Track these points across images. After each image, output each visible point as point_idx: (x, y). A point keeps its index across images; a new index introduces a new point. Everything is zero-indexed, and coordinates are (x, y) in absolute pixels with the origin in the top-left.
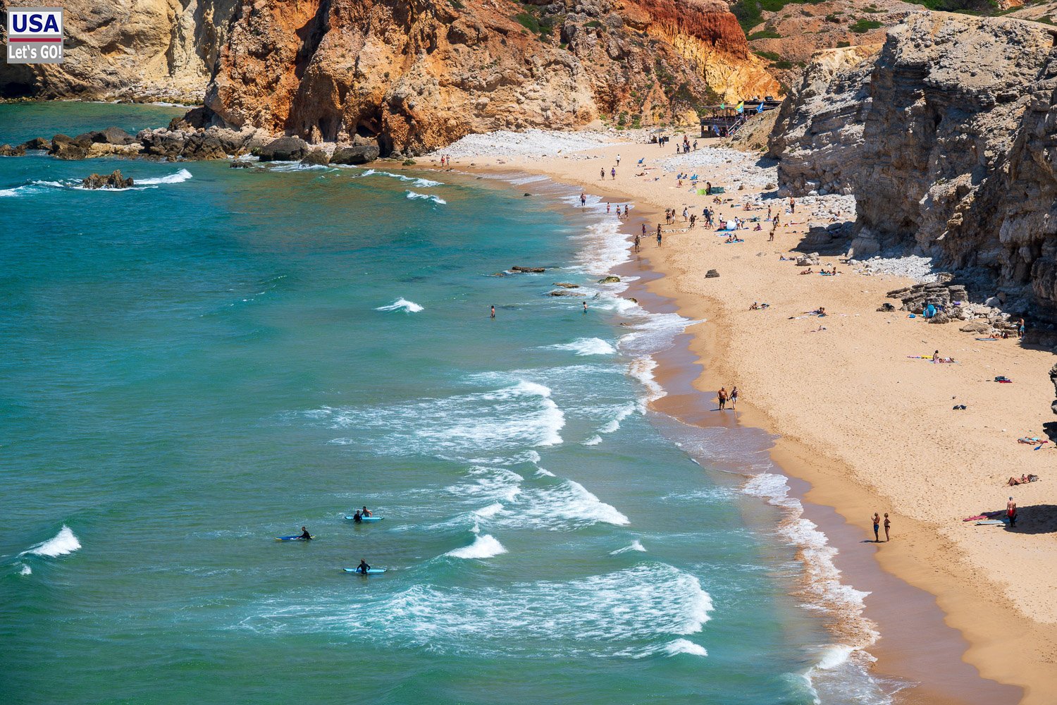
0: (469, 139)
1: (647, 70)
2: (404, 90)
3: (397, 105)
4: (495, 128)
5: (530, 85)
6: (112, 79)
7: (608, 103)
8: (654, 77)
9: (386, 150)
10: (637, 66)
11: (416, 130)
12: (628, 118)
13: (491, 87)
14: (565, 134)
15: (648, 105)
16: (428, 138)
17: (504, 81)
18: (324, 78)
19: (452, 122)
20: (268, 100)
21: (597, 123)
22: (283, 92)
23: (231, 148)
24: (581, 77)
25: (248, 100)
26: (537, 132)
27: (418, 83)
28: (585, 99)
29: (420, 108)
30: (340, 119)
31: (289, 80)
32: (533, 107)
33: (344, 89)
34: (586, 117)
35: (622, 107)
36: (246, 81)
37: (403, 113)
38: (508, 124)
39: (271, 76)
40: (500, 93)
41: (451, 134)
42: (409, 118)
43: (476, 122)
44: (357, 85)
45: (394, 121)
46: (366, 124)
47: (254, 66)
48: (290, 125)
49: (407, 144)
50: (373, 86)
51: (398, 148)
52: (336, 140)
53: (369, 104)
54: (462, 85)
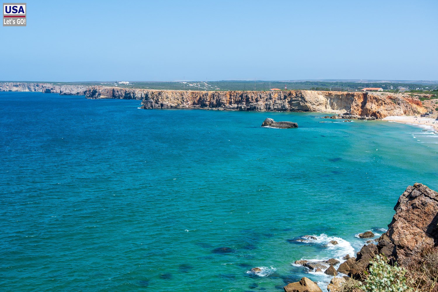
0: (387, 117)
1: (410, 108)
2: (379, 110)
3: (378, 112)
4: (390, 116)
5: (395, 110)
6: (319, 109)
7: (405, 113)
8: (411, 109)
9: (377, 118)
10: (408, 108)
11: (381, 115)
12: (408, 115)
13: (390, 110)
14: (400, 116)
15: (410, 113)
16: (382, 117)
17: (392, 109)
18: (367, 109)
19: (385, 115)
20: (358, 112)
21: (404, 115)
22: (360, 111)
23: (355, 118)
24: (402, 110)
25: (355, 112)
26: (396, 116)
27: (381, 110)
28: (402, 112)
29: (381, 113)
30: (369, 114)
31: (360, 110)
32: (395, 113)
33: (370, 110)
34: (402, 114)
35: (407, 113)
36: (355, 109)
37: (379, 113)
38: (392, 115)
39: (358, 109)
40: (391, 111)
41: (385, 116)
42: (380, 114)
43: (388, 115)
44: (371, 110)
45: (378, 114)
46: (373, 115)
47: (356, 107)
48: (361, 115)
49: (380, 117)
50: (374, 110)
51: (379, 118)
52: (368, 117)
53: (374, 112)
54: (386, 110)
